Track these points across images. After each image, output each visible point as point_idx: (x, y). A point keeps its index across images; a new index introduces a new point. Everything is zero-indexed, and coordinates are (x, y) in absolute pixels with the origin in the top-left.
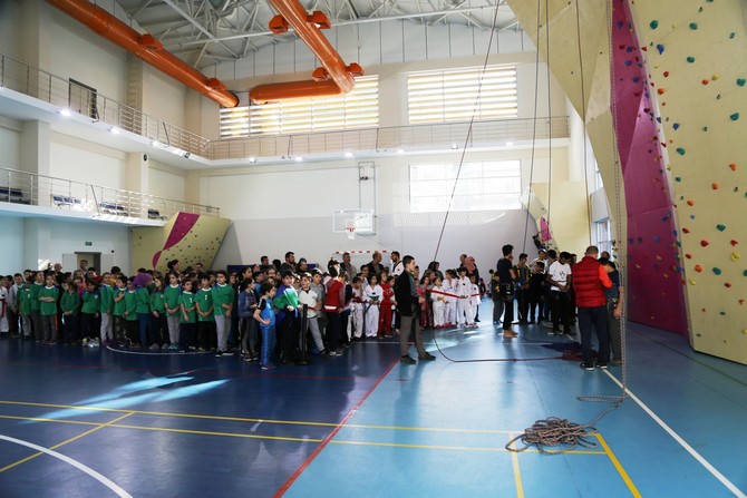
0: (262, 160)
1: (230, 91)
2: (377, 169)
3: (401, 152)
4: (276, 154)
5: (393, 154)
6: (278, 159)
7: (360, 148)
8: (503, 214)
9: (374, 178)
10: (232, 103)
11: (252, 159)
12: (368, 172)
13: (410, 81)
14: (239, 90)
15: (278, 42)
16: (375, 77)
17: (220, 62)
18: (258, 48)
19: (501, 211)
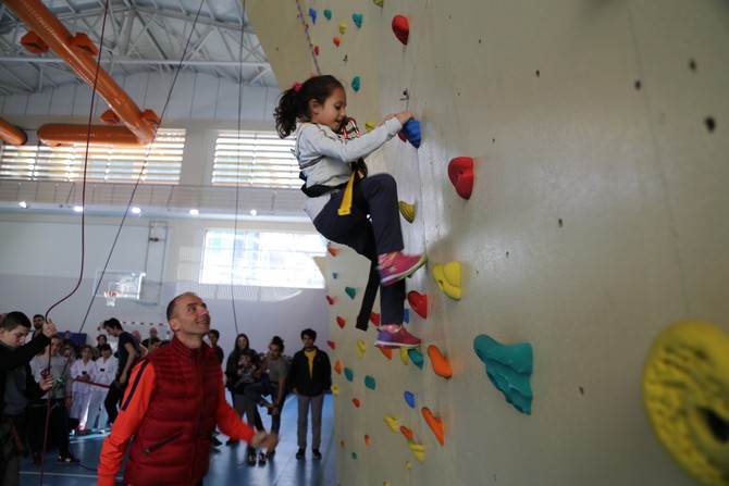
0: (35, 206)
1: (17, 127)
2: (170, 231)
3: (194, 212)
4: (54, 201)
5: (185, 215)
6: (54, 207)
7: (151, 204)
8: (299, 293)
9: (165, 240)
10: (18, 141)
11: (23, 205)
12: (159, 232)
13: (219, 141)
14: (30, 127)
15: (82, 82)
16: (182, 132)
17: (11, 93)
18: (58, 85)
19: (295, 290)
